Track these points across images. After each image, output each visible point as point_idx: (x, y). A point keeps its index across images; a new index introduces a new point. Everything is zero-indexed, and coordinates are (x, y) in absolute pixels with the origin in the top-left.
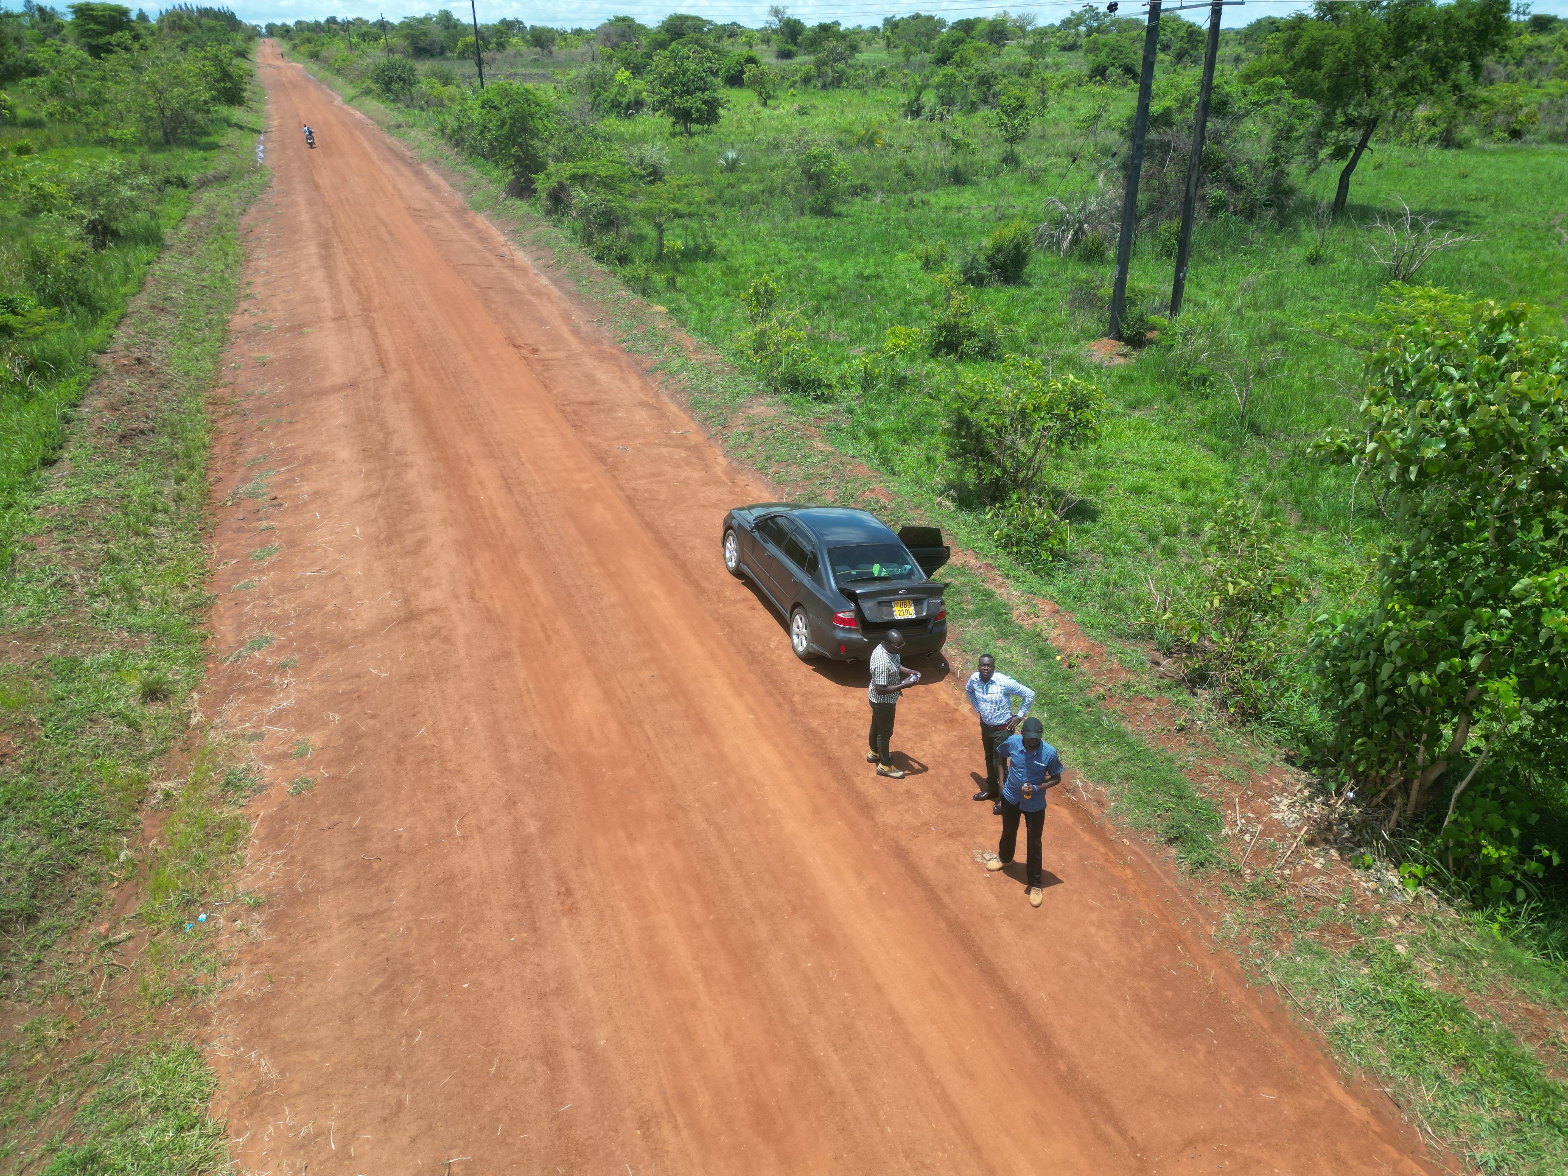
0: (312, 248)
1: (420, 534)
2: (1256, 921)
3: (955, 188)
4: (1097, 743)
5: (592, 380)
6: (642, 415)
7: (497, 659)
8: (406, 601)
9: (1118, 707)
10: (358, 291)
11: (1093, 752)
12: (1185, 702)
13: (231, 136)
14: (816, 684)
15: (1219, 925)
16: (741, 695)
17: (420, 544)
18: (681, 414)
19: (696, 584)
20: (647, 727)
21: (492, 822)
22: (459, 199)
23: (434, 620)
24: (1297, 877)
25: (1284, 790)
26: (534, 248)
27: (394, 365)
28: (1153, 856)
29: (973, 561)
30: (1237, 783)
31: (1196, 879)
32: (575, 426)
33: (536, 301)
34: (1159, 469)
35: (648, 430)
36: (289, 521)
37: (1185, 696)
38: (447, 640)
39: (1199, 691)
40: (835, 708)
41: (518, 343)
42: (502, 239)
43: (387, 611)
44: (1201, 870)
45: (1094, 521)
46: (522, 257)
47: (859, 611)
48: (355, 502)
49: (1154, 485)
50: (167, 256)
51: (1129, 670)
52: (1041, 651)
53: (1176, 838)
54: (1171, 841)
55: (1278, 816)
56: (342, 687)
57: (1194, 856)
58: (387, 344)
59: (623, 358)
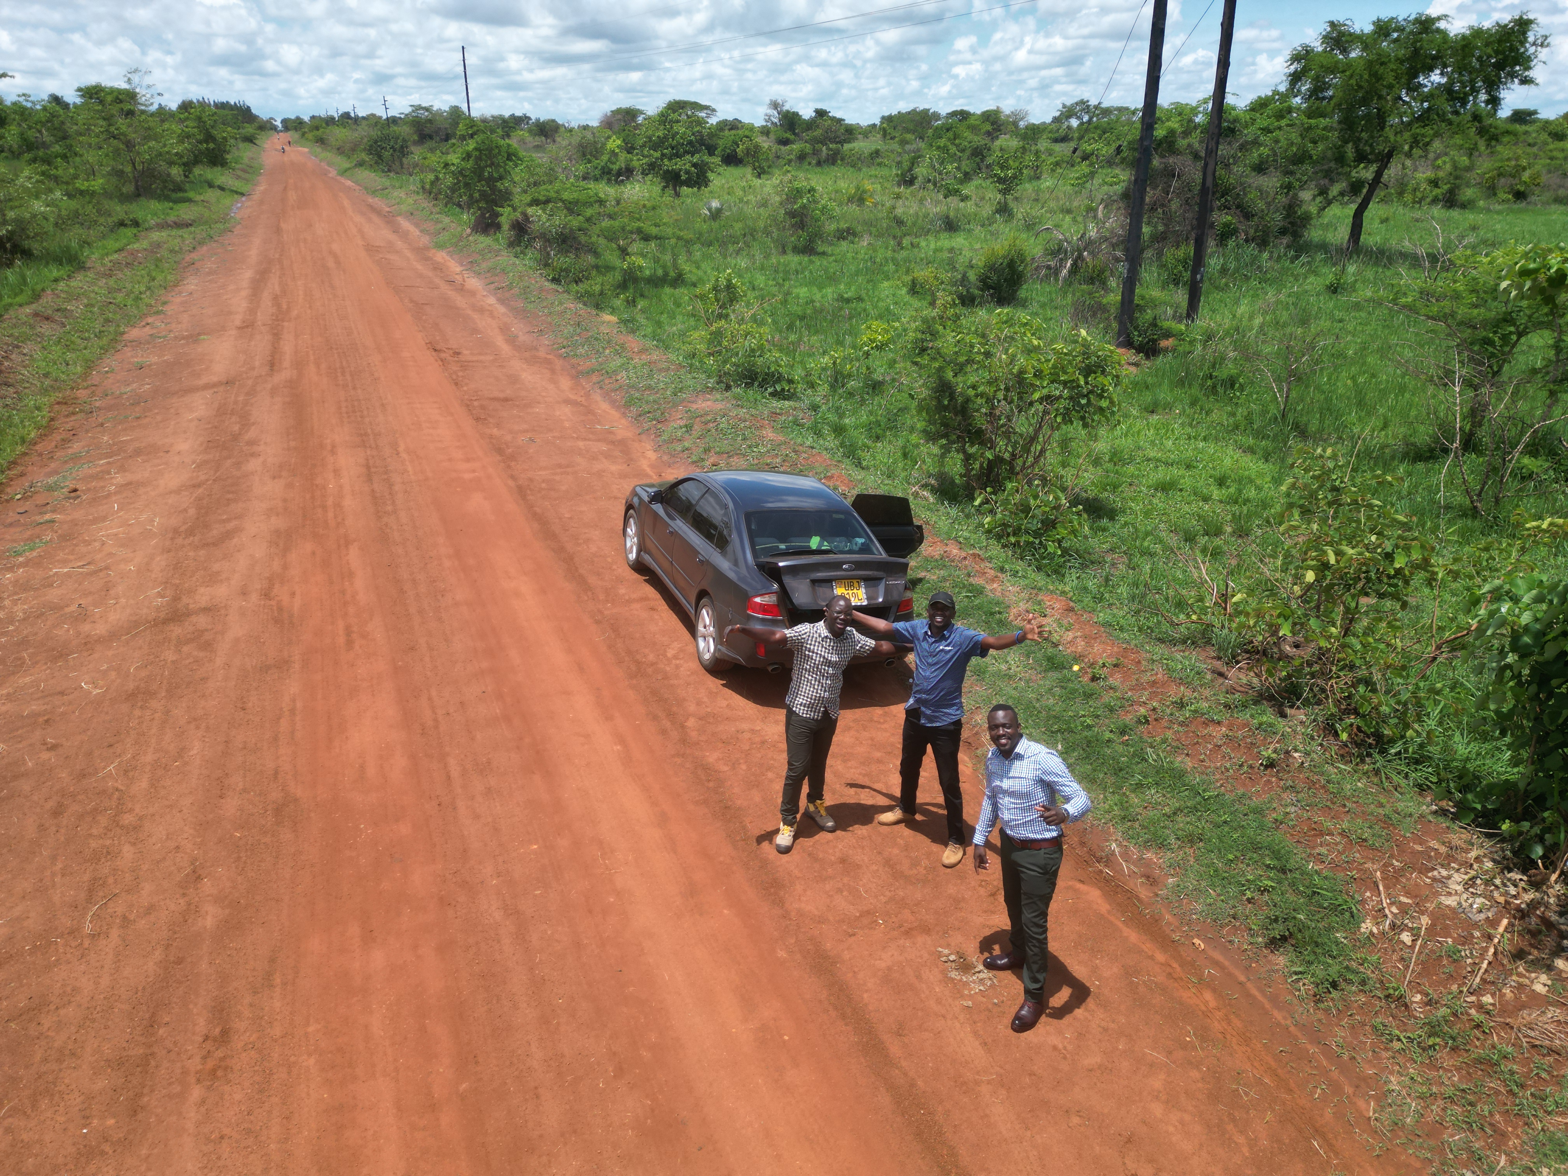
0: (248, 274)
1: (231, 525)
2: (1450, 1091)
3: (946, 235)
4: (1139, 785)
5: (514, 379)
6: (565, 412)
7: (265, 669)
8: (176, 599)
9: (1169, 734)
10: (278, 306)
11: (1134, 800)
12: (1271, 725)
13: (211, 195)
14: (724, 703)
15: (1382, 1097)
16: (609, 718)
17: (228, 535)
18: (613, 412)
19: (582, 582)
20: (452, 762)
21: (150, 909)
22: (425, 240)
23: (202, 621)
24: (1505, 1009)
25: (1450, 858)
26: (489, 275)
27: (286, 364)
28: (1248, 969)
29: (955, 551)
30: (1372, 848)
31: (1327, 1011)
32: (478, 419)
33: (476, 316)
34: (1188, 467)
35: (567, 424)
36: (79, 515)
37: (1268, 716)
38: (208, 646)
39: (1288, 711)
40: (747, 735)
41: (438, 347)
42: (458, 269)
43: (145, 611)
44: (1335, 994)
45: (1112, 519)
46: (474, 283)
47: (784, 594)
48: (171, 493)
49: (1187, 482)
50: (80, 276)
51: (1181, 682)
52: (1050, 659)
53: (1284, 939)
54: (1275, 943)
55: (1451, 901)
56: (34, 707)
57: (1319, 970)
58: (287, 348)
59: (558, 364)
